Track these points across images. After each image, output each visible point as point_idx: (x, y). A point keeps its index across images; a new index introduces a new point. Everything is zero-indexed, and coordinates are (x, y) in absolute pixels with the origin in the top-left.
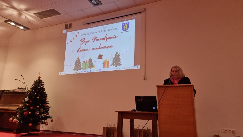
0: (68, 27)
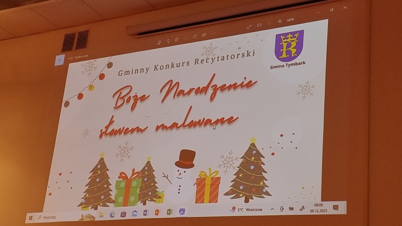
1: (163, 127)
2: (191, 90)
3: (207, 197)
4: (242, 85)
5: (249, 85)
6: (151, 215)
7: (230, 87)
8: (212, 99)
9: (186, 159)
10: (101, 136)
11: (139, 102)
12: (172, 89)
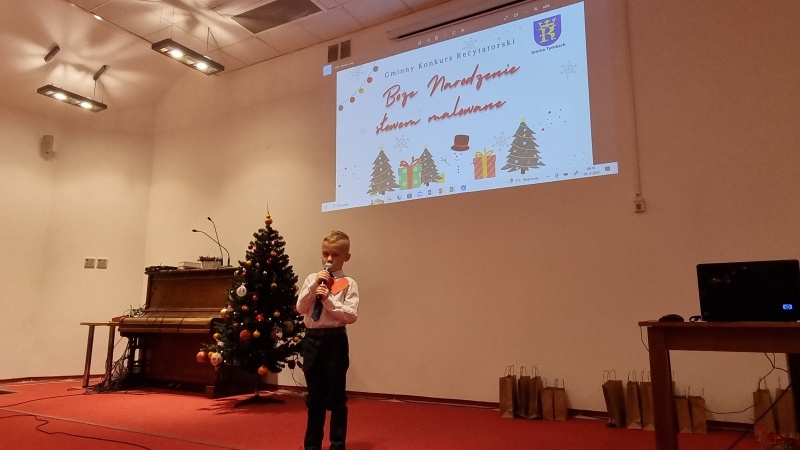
0: (340, 53)
1: (435, 117)
2: (457, 82)
3: (485, 172)
4: (506, 72)
5: (513, 71)
6: (435, 194)
7: (494, 75)
8: (478, 87)
9: (461, 143)
10: (378, 132)
11: (408, 98)
12: (438, 83)
